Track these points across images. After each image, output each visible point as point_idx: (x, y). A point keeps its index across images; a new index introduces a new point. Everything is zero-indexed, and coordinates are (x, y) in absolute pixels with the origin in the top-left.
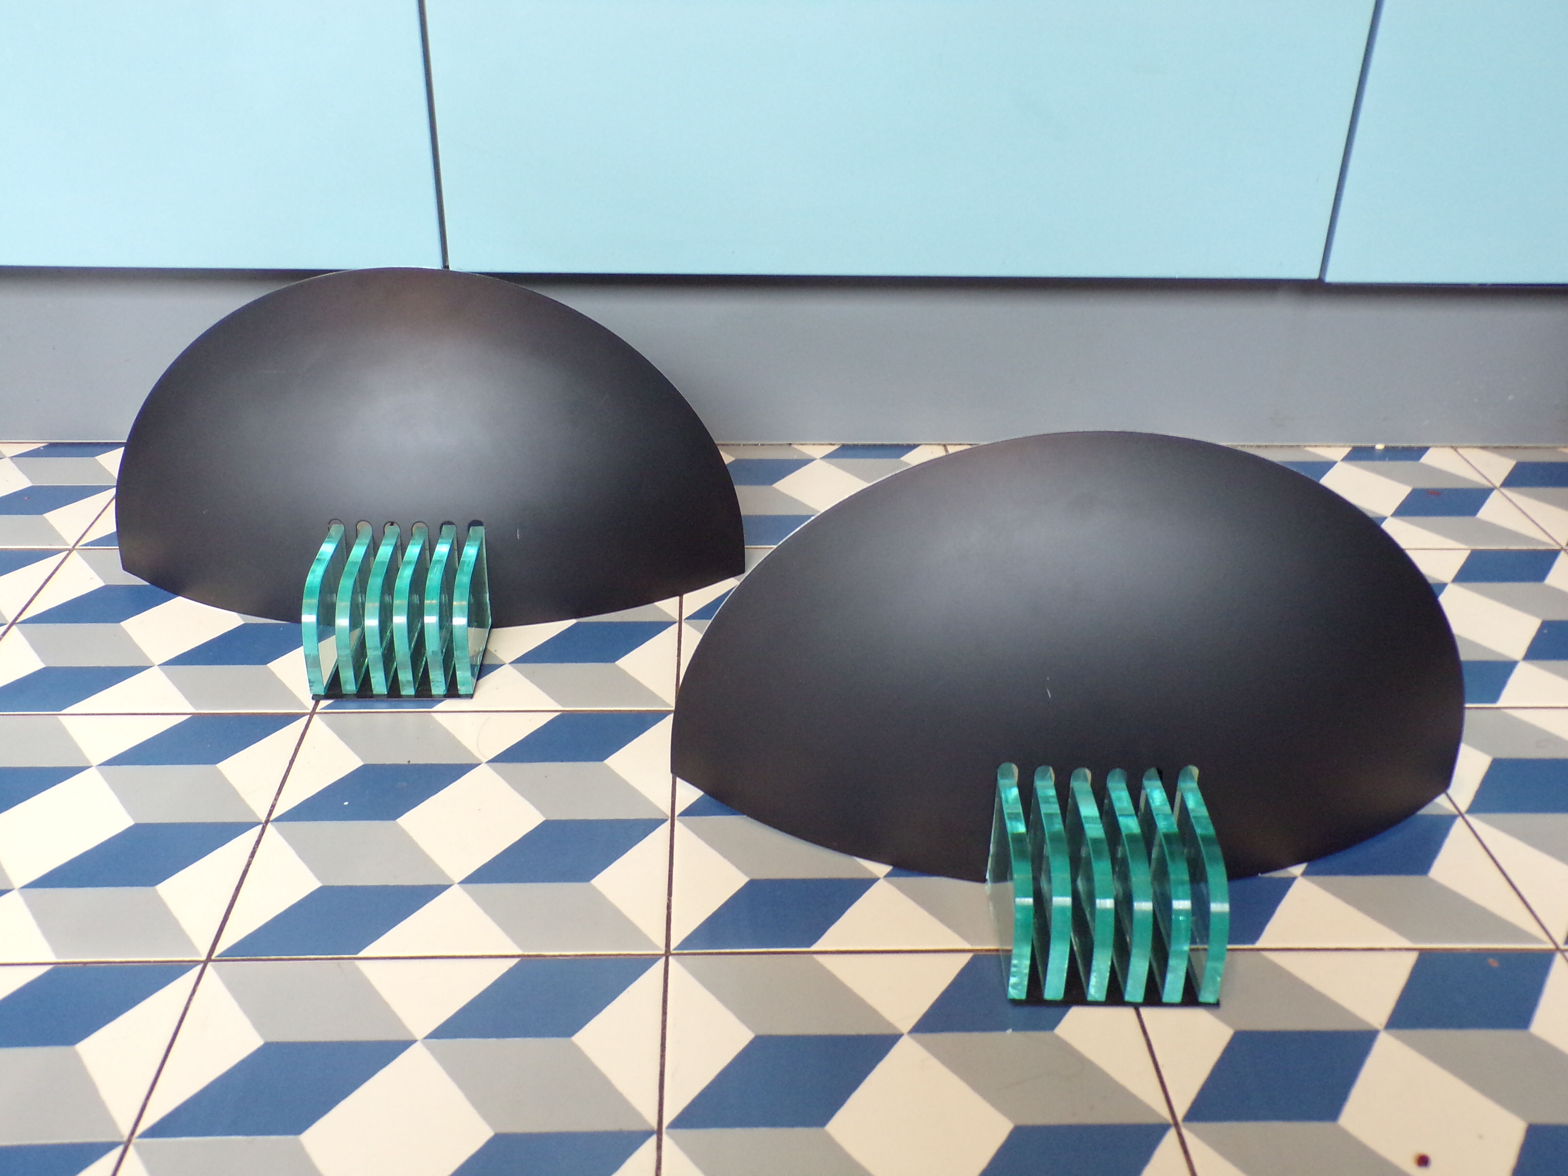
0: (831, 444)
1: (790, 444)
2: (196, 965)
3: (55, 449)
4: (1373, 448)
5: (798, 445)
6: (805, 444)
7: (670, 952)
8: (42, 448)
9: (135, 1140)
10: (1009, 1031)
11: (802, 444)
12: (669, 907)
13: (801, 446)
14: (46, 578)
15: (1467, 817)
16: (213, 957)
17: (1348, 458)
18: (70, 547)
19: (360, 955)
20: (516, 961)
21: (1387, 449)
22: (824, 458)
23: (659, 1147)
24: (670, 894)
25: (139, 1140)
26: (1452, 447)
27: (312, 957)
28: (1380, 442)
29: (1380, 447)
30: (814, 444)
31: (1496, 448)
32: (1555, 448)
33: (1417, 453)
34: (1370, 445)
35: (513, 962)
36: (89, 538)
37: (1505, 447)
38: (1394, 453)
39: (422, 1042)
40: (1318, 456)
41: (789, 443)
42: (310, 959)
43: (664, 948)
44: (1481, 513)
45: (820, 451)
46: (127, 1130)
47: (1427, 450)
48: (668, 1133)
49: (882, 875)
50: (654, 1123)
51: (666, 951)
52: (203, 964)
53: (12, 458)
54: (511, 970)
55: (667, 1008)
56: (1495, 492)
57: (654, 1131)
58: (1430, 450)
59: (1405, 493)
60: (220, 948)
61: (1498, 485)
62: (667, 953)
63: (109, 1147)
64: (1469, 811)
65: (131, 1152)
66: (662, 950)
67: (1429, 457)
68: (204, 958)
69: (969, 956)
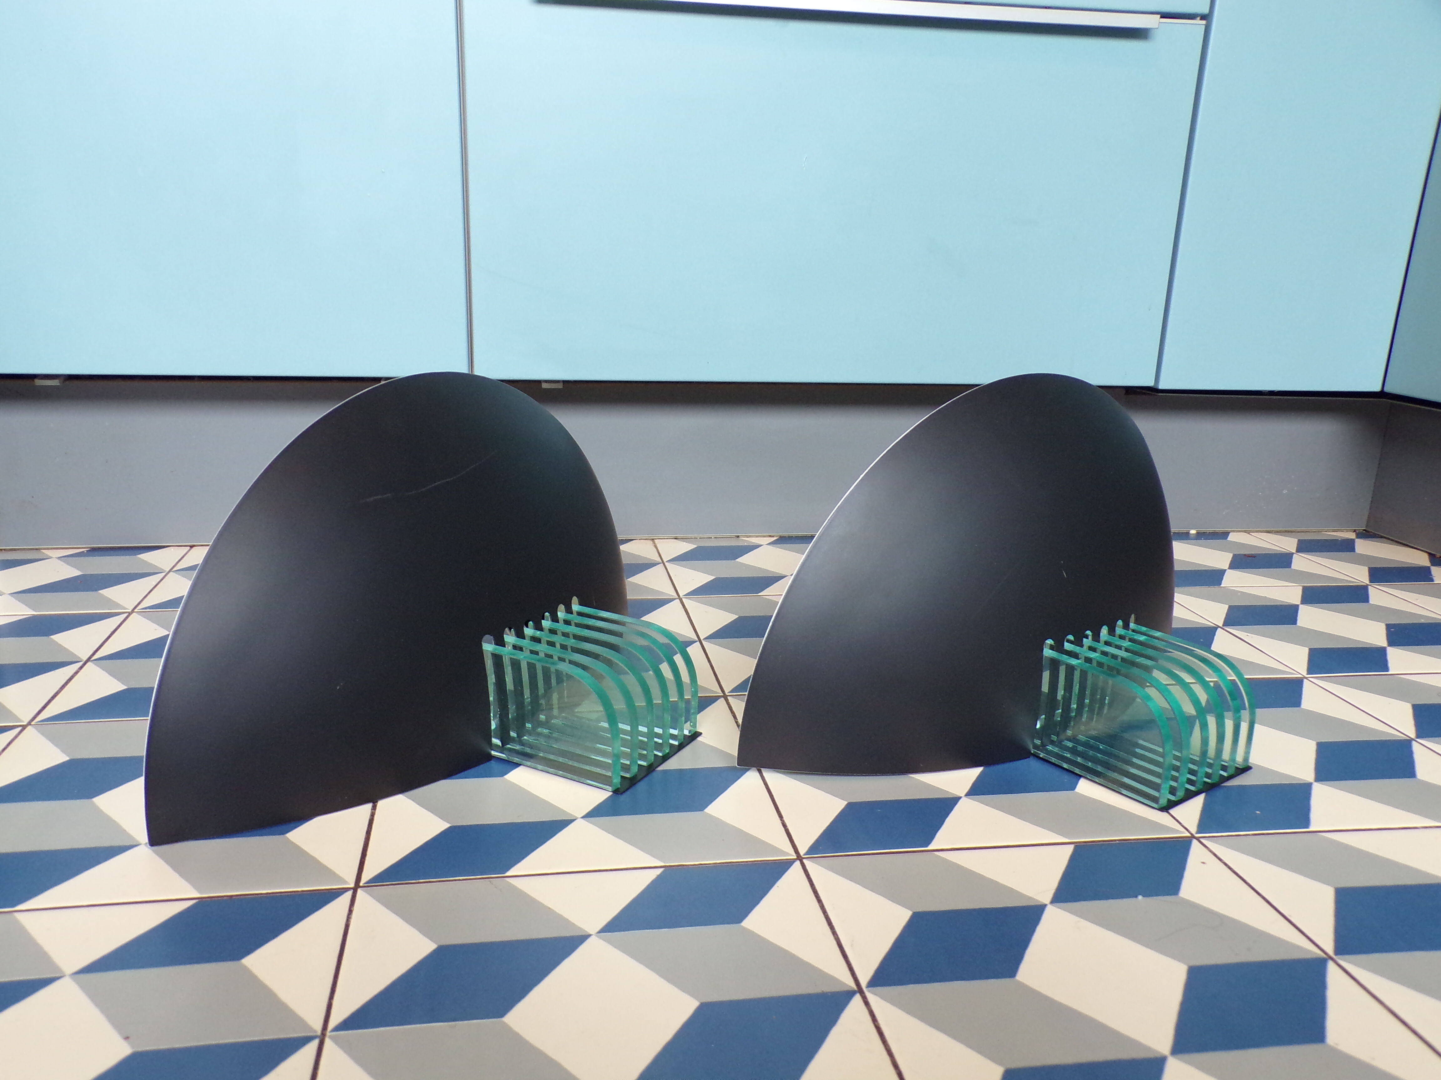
0: (770, 536)
1: (738, 537)
2: (346, 891)
3: (95, 551)
4: (1187, 532)
5: (742, 537)
6: (747, 536)
7: (801, 857)
8: (85, 551)
9: (328, 1034)
10: (1140, 897)
11: (745, 536)
12: (784, 826)
13: (745, 538)
14: (110, 632)
15: (1417, 740)
16: (361, 884)
18: (130, 611)
19: (508, 874)
20: (662, 870)
21: (1198, 533)
22: (769, 544)
23: (867, 1003)
24: (781, 816)
25: (334, 1033)
26: (1247, 532)
27: (461, 878)
28: (1192, 529)
29: (1193, 532)
30: (756, 536)
32: (1320, 532)
33: (1225, 535)
34: (1185, 530)
35: (659, 871)
36: (148, 603)
37: (1286, 531)
38: (1204, 536)
39: (596, 936)
41: (735, 535)
42: (460, 880)
43: (794, 854)
44: (1294, 566)
45: (764, 541)
46: (318, 1027)
47: (1229, 534)
48: (869, 991)
49: (962, 795)
50: (852, 985)
51: (797, 856)
52: (352, 890)
53: (59, 558)
54: (659, 877)
55: (820, 897)
56: (1294, 556)
57: (856, 991)
58: (1231, 533)
59: (1229, 556)
60: (365, 878)
61: (1294, 551)
62: (799, 858)
63: (305, 1041)
64: (1418, 736)
65: (328, 1043)
66: (793, 856)
67: (1232, 537)
68: (352, 885)
69: (1072, 847)
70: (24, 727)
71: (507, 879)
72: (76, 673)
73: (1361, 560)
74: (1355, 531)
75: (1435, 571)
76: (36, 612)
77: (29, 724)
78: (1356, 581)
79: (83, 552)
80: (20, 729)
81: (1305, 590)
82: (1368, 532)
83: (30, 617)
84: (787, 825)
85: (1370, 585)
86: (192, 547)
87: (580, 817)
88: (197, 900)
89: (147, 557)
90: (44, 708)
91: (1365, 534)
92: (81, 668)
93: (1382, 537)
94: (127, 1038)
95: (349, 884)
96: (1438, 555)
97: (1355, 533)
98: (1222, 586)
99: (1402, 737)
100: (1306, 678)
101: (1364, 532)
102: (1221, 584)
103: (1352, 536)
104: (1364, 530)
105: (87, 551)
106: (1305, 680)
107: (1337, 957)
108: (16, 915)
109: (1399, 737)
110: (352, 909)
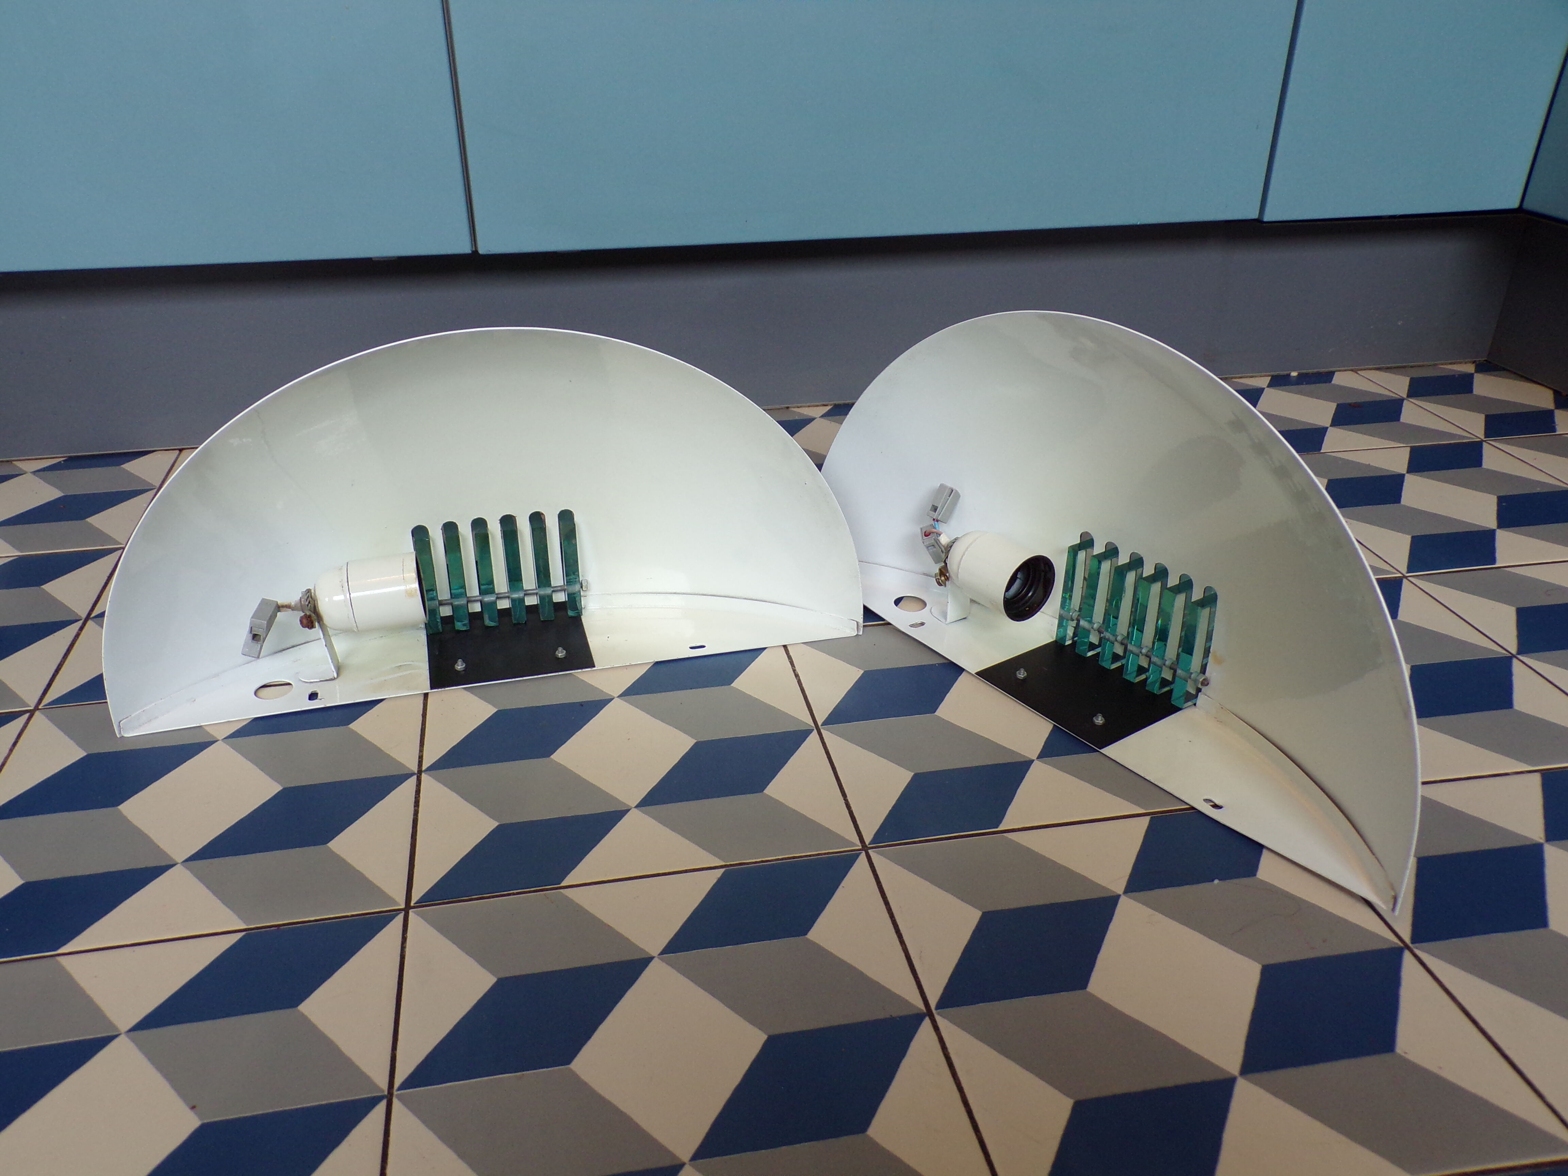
0: (823, 406)
1: (788, 408)
2: (397, 914)
3: (74, 462)
4: (1289, 375)
5: (794, 408)
6: (801, 407)
7: (866, 846)
8: (62, 462)
9: (395, 1093)
10: (1216, 881)
11: (798, 407)
12: (848, 807)
13: (798, 409)
14: (108, 575)
15: (1519, 656)
16: (412, 904)
17: (1270, 385)
18: (122, 545)
19: (564, 884)
20: (722, 871)
21: (1301, 375)
22: (822, 416)
23: (936, 1028)
24: (844, 795)
25: (399, 1092)
26: (1352, 370)
27: (515, 892)
28: (1294, 371)
29: (1294, 374)
30: (809, 406)
31: (1388, 368)
32: (1435, 365)
33: (1327, 377)
34: (1285, 373)
35: (720, 873)
37: (1395, 368)
38: (1306, 379)
39: (658, 958)
40: (1247, 385)
41: (787, 406)
42: (514, 894)
43: (860, 844)
44: (1403, 419)
45: (817, 412)
46: (384, 1085)
47: (1334, 374)
48: (938, 1014)
49: (1035, 758)
50: (921, 1005)
51: (862, 846)
52: (403, 912)
53: (34, 473)
54: (720, 881)
55: (886, 897)
56: (1405, 402)
57: (924, 1013)
58: (1336, 373)
59: (1331, 407)
60: (415, 898)
61: (1405, 396)
62: (865, 848)
63: (372, 1102)
64: (1519, 653)
65: (396, 1103)
66: (858, 846)
67: (1342, 379)
68: (403, 906)
69: (1148, 818)
70: (32, 713)
71: (562, 891)
72: (77, 636)
73: (1479, 405)
74: (1474, 362)
75: (1561, 417)
76: (22, 552)
77: (36, 708)
78: (1469, 435)
79: (60, 462)
80: (27, 715)
81: (1414, 451)
82: (1490, 362)
83: (15, 560)
84: (852, 806)
85: (1485, 441)
86: (181, 450)
87: (633, 806)
88: (243, 933)
89: (132, 467)
90: (49, 685)
91: (1484, 367)
92: (81, 629)
93: (1504, 369)
94: (193, 1108)
95: (400, 905)
96: (1564, 394)
97: (1474, 364)
98: (1322, 451)
99: (1501, 653)
100: (1406, 577)
101: (1485, 362)
102: (1320, 450)
103: (1470, 368)
104: (1484, 360)
105: (63, 461)
106: (1405, 581)
107: (1414, 945)
108: (59, 959)
109: (1498, 653)
110: (405, 936)
